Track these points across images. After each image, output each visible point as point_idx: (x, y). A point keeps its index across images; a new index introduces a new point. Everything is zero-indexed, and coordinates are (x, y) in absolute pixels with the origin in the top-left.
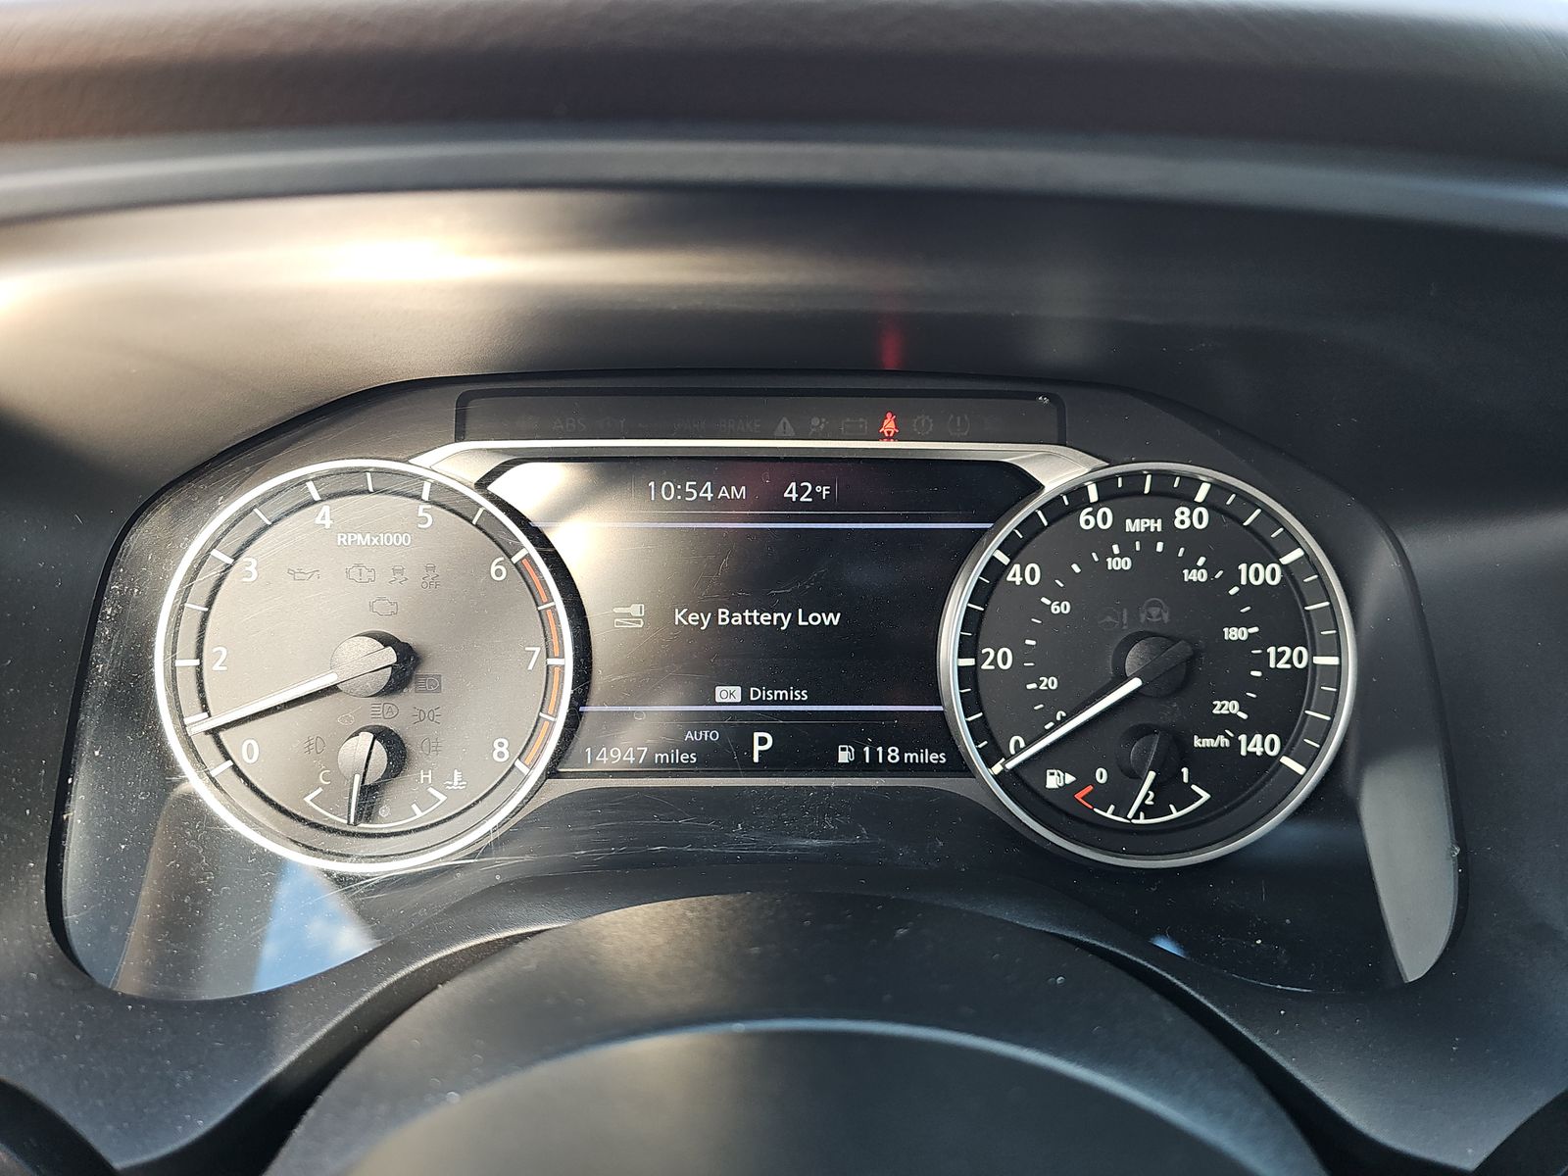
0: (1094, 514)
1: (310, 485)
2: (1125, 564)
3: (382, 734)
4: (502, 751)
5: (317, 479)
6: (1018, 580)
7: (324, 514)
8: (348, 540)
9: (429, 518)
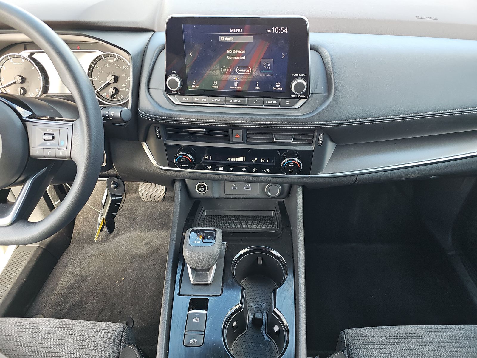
0: (104, 59)
1: (8, 57)
2: (109, 66)
3: (23, 88)
4: (37, 90)
5: (10, 56)
6: (96, 68)
7: (11, 60)
8: (14, 64)
9: (24, 61)
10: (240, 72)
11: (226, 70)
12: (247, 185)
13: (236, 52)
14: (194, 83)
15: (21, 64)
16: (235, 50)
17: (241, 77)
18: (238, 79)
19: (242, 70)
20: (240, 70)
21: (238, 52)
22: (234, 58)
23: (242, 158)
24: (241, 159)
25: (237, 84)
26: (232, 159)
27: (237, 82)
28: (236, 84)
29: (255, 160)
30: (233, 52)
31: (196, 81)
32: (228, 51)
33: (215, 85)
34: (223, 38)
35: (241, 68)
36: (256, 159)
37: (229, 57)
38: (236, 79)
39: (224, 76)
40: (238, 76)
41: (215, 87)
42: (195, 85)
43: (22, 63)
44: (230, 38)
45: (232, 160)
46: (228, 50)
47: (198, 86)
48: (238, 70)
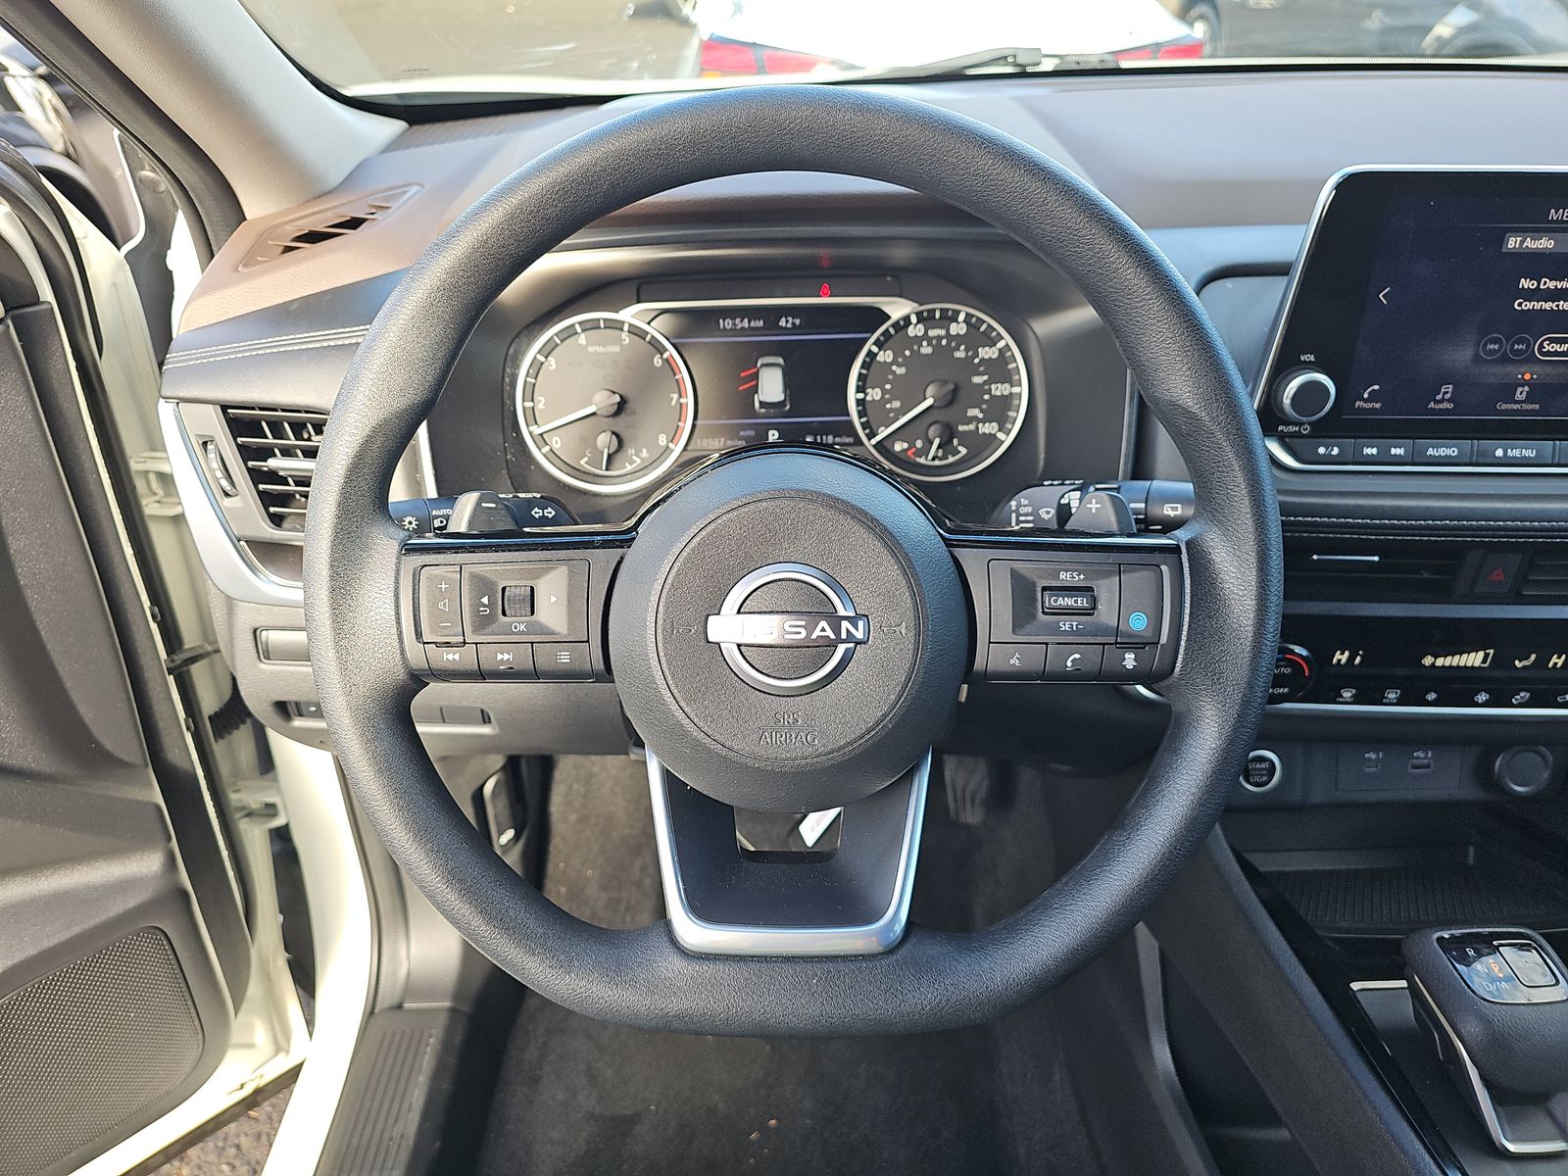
0: (915, 328)
1: (576, 326)
2: (929, 351)
3: (614, 433)
4: (663, 441)
5: (582, 322)
6: (882, 359)
7: (581, 338)
8: (590, 349)
9: (627, 339)
10: (1549, 354)
11: (1496, 347)
12: (1422, 755)
13: (1552, 284)
14: (1366, 396)
15: (617, 349)
16: (1548, 281)
17: (1548, 369)
18: (1535, 376)
19: (1557, 347)
20: (1548, 345)
21: (1559, 287)
22: (1537, 305)
23: (1481, 654)
24: (1475, 659)
25: (1524, 394)
26: (1440, 662)
27: (1527, 388)
28: (1521, 394)
29: (1526, 663)
30: (1542, 287)
31: (1376, 387)
32: (1525, 283)
33: (1443, 400)
34: (1519, 239)
35: (1552, 341)
36: (1533, 656)
37: (1520, 305)
38: (1527, 377)
39: (1485, 368)
40: (1537, 368)
41: (1440, 406)
42: (1366, 401)
43: (622, 346)
44: (1543, 241)
45: (1437, 664)
46: (1523, 280)
47: (1378, 405)
48: (1541, 346)
